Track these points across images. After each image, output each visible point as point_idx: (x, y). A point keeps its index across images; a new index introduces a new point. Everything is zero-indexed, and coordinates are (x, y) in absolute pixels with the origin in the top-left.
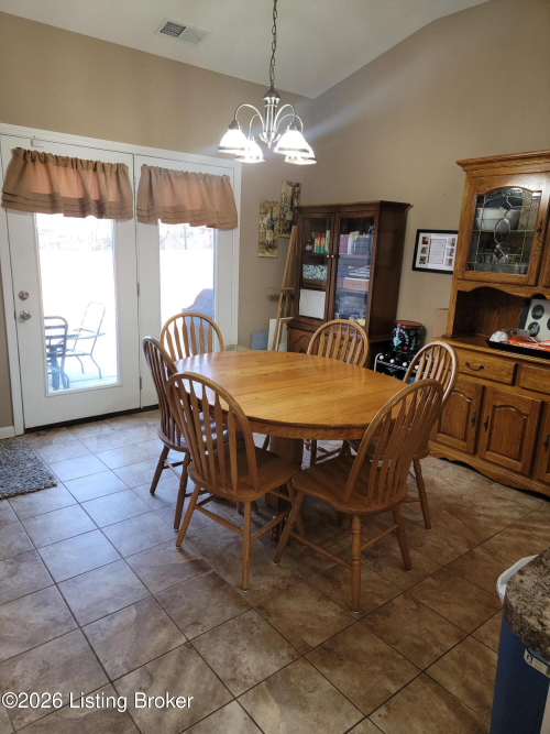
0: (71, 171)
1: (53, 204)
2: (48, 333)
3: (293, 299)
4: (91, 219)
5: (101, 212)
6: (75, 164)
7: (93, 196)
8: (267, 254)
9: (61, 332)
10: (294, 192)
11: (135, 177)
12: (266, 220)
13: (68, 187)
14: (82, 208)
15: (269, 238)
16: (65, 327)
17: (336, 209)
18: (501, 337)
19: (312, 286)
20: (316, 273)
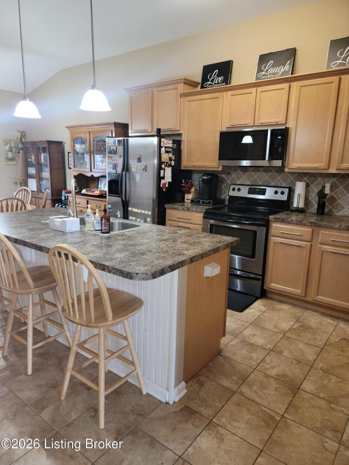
8: (10, 163)
10: (21, 135)
12: (7, 148)
15: (10, 155)
17: (34, 143)
18: (84, 191)
19: (31, 177)
20: (32, 171)
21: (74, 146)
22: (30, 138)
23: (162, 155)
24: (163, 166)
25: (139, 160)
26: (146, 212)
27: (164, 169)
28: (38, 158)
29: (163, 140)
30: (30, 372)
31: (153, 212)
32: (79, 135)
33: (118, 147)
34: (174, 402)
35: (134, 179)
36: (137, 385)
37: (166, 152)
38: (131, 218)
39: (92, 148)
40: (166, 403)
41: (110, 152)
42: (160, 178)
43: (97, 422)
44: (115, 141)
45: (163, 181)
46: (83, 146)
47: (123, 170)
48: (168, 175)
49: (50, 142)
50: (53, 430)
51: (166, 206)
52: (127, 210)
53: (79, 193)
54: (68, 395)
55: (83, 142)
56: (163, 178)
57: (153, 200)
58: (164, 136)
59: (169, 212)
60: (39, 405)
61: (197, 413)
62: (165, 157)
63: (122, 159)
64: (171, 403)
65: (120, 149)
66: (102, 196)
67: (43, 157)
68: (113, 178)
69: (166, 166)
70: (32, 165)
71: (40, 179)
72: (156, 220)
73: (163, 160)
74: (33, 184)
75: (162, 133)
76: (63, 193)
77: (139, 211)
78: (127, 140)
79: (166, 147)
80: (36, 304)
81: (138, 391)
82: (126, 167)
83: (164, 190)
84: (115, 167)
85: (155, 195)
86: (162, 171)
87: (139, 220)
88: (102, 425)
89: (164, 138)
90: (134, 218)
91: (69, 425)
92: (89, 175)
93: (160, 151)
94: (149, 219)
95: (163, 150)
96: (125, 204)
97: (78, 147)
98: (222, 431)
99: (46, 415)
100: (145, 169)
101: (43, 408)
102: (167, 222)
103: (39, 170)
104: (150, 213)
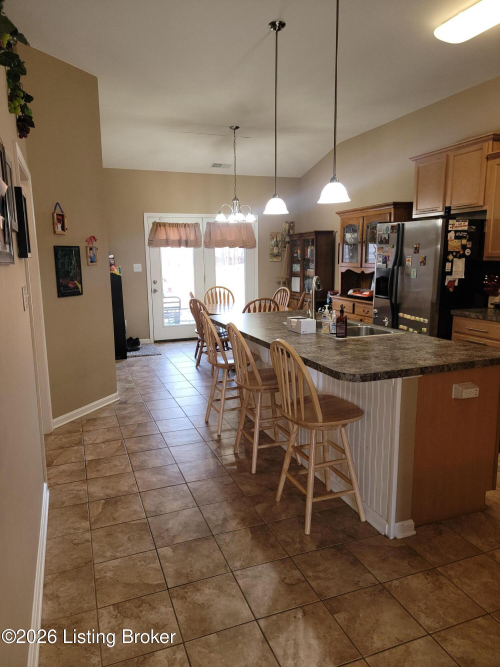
0: (175, 229)
1: (167, 243)
2: (165, 305)
3: (288, 283)
4: (183, 248)
5: (187, 244)
6: (177, 225)
7: (184, 238)
8: (275, 260)
9: (177, 305)
10: (290, 227)
11: (203, 229)
12: (273, 242)
13: (173, 235)
14: (179, 243)
15: (276, 251)
16: (180, 302)
17: (301, 235)
18: (351, 292)
19: (296, 275)
20: (297, 268)
21: (344, 236)
22: (298, 230)
23: (450, 243)
24: (450, 257)
25: (417, 250)
26: (422, 319)
27: (452, 262)
28: (304, 253)
29: (451, 222)
30: (254, 471)
31: (431, 320)
32: (351, 222)
33: (391, 235)
34: (395, 538)
35: (409, 275)
36: (355, 509)
37: (456, 238)
38: (401, 326)
39: (364, 236)
40: (385, 536)
41: (381, 242)
42: (443, 274)
43: (304, 528)
44: (387, 228)
45: (449, 278)
46: (355, 235)
47: (394, 264)
48: (458, 269)
49: (318, 233)
50: (262, 521)
51: (453, 312)
52: (398, 316)
53: (344, 293)
54: (282, 499)
55: (354, 231)
56: (450, 273)
57: (432, 304)
58: (454, 217)
59: (457, 321)
60: (255, 499)
61: (420, 556)
62: (454, 244)
63: (394, 250)
64: (392, 538)
65: (394, 236)
66: (370, 298)
67: (310, 251)
68: (382, 275)
69: (455, 257)
70: (297, 262)
71: (304, 277)
72: (436, 331)
73: (450, 249)
74: (296, 284)
75: (452, 212)
76: (329, 295)
77: (413, 318)
78: (403, 225)
79: (456, 232)
80: (267, 407)
81: (357, 515)
82: (400, 260)
83: (451, 290)
84: (385, 261)
85: (435, 297)
86: (448, 265)
87: (411, 330)
88: (308, 532)
89: (454, 218)
90: (405, 328)
91: (277, 522)
92: (358, 271)
93: (446, 236)
94: (424, 329)
95: (451, 235)
96: (395, 309)
97: (348, 236)
98: (443, 580)
99: (259, 508)
100: (424, 262)
101: (258, 503)
102: (454, 334)
103: (305, 267)
104: (426, 321)
